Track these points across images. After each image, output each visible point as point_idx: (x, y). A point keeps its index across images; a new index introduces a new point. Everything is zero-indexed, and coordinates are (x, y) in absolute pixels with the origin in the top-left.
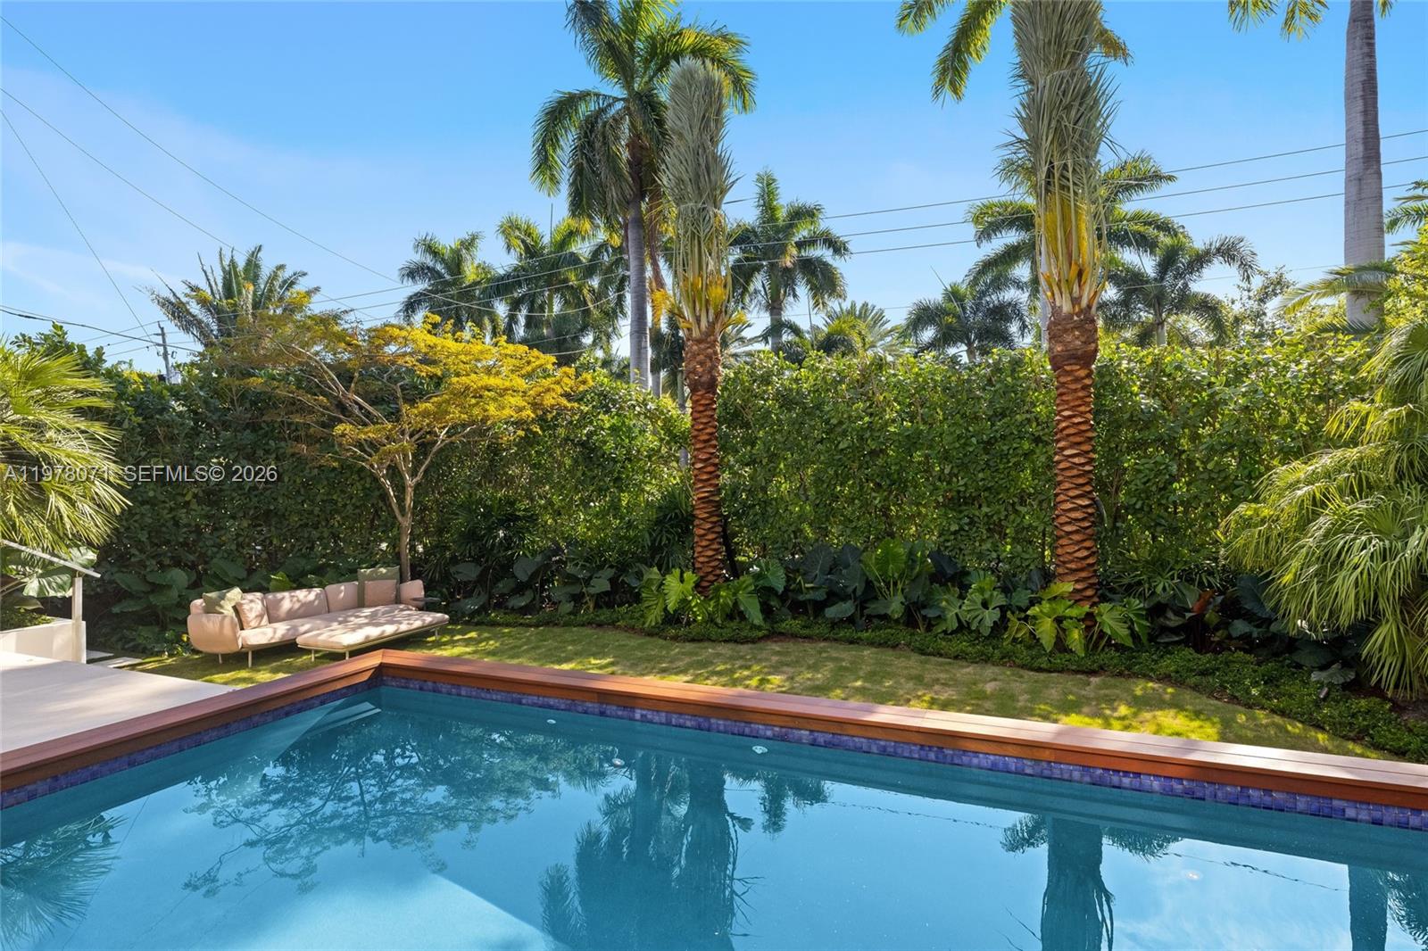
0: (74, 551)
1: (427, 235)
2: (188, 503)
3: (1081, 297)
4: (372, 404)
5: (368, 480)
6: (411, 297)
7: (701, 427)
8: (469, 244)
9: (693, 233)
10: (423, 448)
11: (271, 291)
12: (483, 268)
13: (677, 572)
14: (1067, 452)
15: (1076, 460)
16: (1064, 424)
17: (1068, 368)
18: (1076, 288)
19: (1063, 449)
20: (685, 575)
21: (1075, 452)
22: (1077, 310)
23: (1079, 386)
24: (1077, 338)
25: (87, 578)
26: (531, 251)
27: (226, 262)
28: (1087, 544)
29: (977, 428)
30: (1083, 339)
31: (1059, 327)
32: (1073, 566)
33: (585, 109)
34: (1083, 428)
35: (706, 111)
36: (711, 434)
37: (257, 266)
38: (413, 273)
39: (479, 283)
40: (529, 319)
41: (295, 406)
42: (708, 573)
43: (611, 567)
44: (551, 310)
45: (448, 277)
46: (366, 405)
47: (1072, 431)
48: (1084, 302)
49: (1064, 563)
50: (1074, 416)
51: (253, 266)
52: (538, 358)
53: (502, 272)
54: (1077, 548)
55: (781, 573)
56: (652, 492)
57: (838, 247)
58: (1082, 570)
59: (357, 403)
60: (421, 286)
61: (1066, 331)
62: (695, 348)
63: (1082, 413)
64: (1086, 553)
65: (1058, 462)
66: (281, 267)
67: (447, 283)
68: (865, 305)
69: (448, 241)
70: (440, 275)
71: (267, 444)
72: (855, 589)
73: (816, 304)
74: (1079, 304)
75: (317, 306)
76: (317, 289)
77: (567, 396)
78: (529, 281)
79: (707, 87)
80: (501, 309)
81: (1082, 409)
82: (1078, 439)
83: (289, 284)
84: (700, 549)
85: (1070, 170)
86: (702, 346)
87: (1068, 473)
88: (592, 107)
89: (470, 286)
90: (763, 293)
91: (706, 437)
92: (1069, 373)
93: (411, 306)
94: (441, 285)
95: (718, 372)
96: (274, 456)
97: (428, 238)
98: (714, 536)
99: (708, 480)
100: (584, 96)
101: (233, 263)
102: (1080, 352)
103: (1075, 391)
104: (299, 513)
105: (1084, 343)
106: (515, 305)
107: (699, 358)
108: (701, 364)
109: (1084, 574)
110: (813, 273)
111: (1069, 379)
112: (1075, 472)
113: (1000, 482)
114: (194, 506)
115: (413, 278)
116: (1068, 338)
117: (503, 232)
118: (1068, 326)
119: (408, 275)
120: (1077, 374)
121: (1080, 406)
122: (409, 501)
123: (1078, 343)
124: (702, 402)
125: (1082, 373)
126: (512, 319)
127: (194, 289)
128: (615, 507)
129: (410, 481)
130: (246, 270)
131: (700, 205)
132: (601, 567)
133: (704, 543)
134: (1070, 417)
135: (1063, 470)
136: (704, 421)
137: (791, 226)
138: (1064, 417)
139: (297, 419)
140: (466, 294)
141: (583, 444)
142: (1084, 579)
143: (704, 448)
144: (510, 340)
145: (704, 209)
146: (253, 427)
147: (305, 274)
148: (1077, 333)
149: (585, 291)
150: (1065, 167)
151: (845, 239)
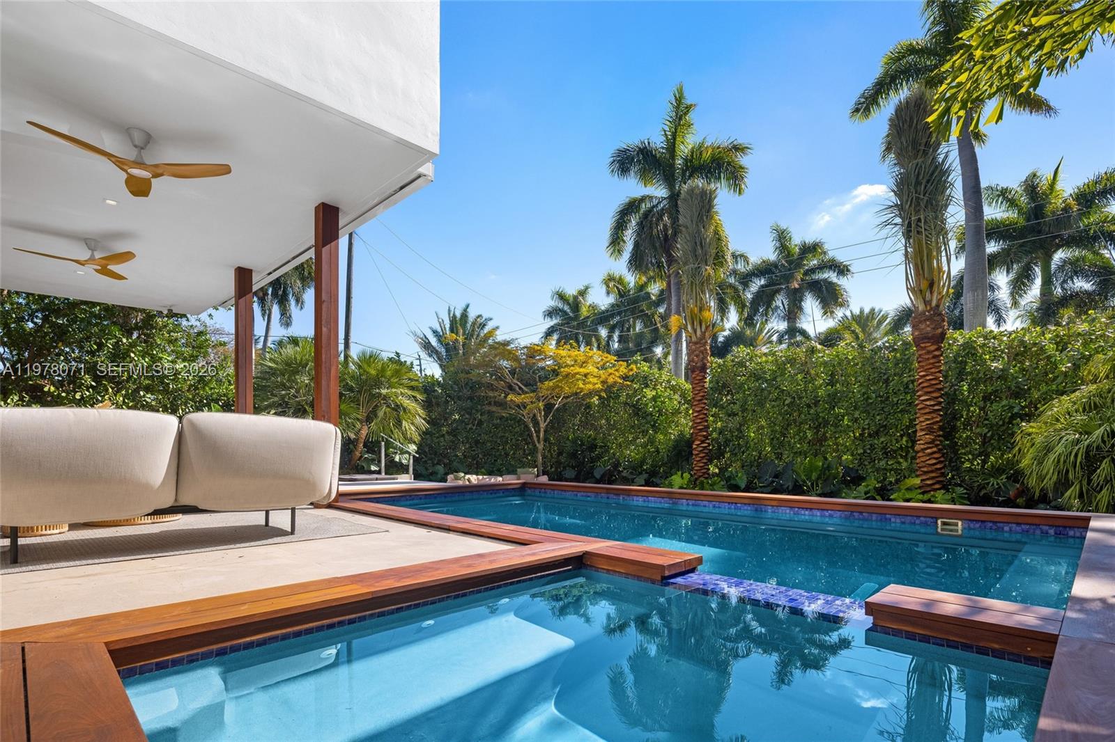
0: (409, 445)
1: (560, 288)
2: (444, 435)
3: (931, 300)
4: (526, 386)
5: (523, 426)
6: (549, 329)
7: (697, 392)
8: (583, 293)
9: (692, 282)
10: (549, 407)
11: (473, 331)
12: (593, 307)
13: (679, 473)
14: (922, 398)
15: (928, 403)
16: (920, 381)
17: (922, 345)
18: (928, 294)
19: (920, 396)
20: (684, 475)
21: (927, 397)
22: (928, 308)
23: (931, 356)
24: (929, 326)
25: (414, 456)
26: (621, 294)
27: (452, 315)
28: (936, 456)
29: (876, 388)
30: (932, 326)
31: (917, 320)
32: (925, 469)
33: (644, 207)
34: (933, 382)
35: (701, 210)
36: (703, 396)
37: (467, 316)
38: (550, 313)
39: (588, 317)
40: (620, 337)
41: (491, 387)
42: (700, 476)
43: (647, 473)
44: (634, 329)
45: (571, 314)
46: (523, 387)
47: (925, 385)
48: (934, 303)
49: (920, 467)
50: (927, 375)
51: (464, 315)
52: (607, 358)
53: (603, 308)
54: (928, 458)
55: (745, 478)
56: (674, 433)
57: (842, 270)
58: (932, 472)
59: (518, 385)
60: (554, 321)
61: (921, 322)
62: (693, 347)
63: (932, 373)
64: (934, 461)
65: (917, 405)
66: (479, 316)
67: (571, 319)
68: (873, 310)
69: (571, 291)
70: (565, 313)
71: (477, 407)
72: (788, 486)
73: (825, 313)
74: (930, 305)
75: (500, 337)
76: (497, 328)
77: (621, 377)
78: (619, 313)
79: (702, 197)
80: (603, 333)
81: (933, 370)
82: (929, 390)
83: (483, 326)
84: (695, 463)
85: (923, 221)
86: (698, 346)
87: (923, 411)
88: (648, 205)
89: (585, 319)
90: (782, 308)
91: (700, 398)
92: (924, 348)
93: (548, 334)
94: (567, 320)
95: (707, 360)
96: (480, 413)
97: (560, 291)
98: (704, 455)
99: (700, 423)
100: (643, 199)
101: (454, 316)
102: (930, 335)
103: (928, 359)
104: (491, 441)
105: (934, 329)
106: (612, 329)
107: (695, 353)
108: (697, 356)
109: (933, 475)
110: (820, 290)
111: (924, 352)
112: (927, 410)
113: (891, 421)
114: (447, 437)
115: (551, 317)
116: (922, 326)
117: (605, 283)
118: (922, 319)
119: (548, 315)
120: (928, 349)
121: (931, 368)
122: (542, 435)
123: (929, 329)
124: (698, 378)
125: (933, 348)
126: (610, 337)
127: (435, 332)
128: (651, 441)
129: (543, 425)
130: (461, 319)
131: (696, 265)
132: (640, 473)
133: (698, 459)
134: (924, 376)
135: (919, 409)
136: (699, 389)
137: (802, 259)
138: (920, 376)
139: (491, 394)
140: (582, 324)
141: (634, 406)
142: (933, 478)
143: (699, 404)
144: (609, 352)
145: (699, 267)
146: (471, 398)
147: (491, 319)
148: (928, 323)
149: (656, 317)
150: (919, 220)
151: (848, 263)
